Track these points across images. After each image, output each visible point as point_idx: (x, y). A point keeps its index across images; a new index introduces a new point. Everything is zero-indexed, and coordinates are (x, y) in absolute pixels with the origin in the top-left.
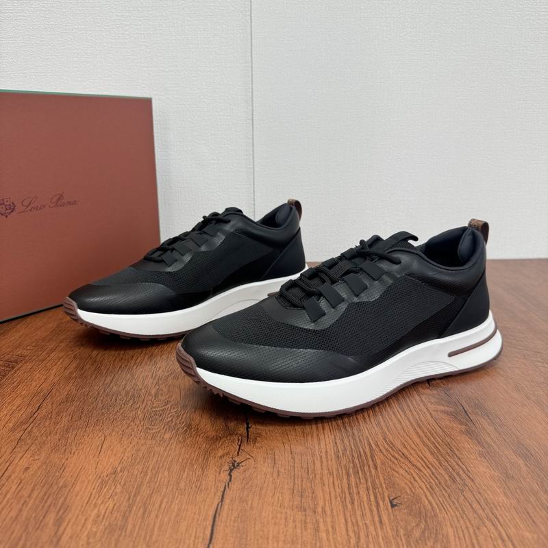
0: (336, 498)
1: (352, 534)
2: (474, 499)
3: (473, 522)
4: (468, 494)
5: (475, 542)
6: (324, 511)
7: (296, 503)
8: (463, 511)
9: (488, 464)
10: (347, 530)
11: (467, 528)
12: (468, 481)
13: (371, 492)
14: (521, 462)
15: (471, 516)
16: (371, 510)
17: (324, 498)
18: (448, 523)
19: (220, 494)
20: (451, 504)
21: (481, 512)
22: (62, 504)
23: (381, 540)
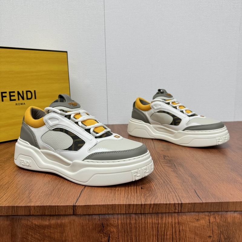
2: (170, 187)
3: (168, 192)
4: (168, 186)
5: (166, 197)
6: (118, 190)
8: (165, 190)
9: (178, 179)
10: (125, 194)
11: (165, 194)
12: (170, 183)
14: (190, 178)
16: (134, 190)
18: (159, 193)
20: (162, 188)
21: (171, 190)
22: (31, 189)
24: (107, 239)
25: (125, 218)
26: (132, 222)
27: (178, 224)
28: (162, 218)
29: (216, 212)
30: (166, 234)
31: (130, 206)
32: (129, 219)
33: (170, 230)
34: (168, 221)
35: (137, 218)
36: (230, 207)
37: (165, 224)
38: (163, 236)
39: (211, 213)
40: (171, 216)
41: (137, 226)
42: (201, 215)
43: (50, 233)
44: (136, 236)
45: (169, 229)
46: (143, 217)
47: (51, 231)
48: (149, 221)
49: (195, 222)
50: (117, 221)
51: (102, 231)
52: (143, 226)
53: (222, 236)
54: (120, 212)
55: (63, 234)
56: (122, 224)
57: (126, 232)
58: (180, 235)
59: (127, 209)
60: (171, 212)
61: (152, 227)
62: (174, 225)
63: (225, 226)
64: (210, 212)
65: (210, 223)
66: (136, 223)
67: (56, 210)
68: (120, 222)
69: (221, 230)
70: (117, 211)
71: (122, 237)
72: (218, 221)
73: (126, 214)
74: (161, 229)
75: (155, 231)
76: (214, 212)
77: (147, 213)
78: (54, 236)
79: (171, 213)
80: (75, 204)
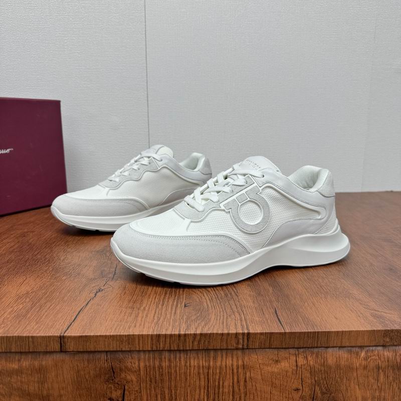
0: (154, 303)
1: (156, 318)
2: (234, 304)
3: (228, 313)
4: (232, 302)
5: (225, 321)
6: (144, 309)
7: (129, 306)
9: (251, 290)
10: (154, 317)
11: (223, 316)
12: (235, 297)
13: (176, 301)
14: (270, 289)
15: (229, 310)
16: (172, 308)
17: (147, 303)
18: (214, 314)
19: (87, 302)
20: (220, 306)
21: (235, 309)
23: (171, 320)
24: (120, 393)
25: (151, 357)
26: (164, 364)
27: (244, 368)
28: (215, 358)
29: (308, 348)
30: (223, 386)
31: (159, 337)
32: (158, 360)
33: (230, 378)
34: (226, 363)
35: (172, 357)
36: (333, 339)
37: (221, 368)
38: (217, 390)
39: (299, 350)
40: (230, 355)
41: (173, 371)
42: (283, 353)
43: (22, 382)
44: (170, 389)
45: (228, 376)
46: (182, 355)
47: (23, 380)
48: (194, 363)
49: (272, 365)
50: (137, 363)
51: (113, 380)
52: (183, 371)
53: (317, 389)
54: (143, 347)
55: (45, 385)
56: (146, 368)
57: (153, 381)
58: (245, 386)
59: (154, 342)
60: (230, 347)
61: (199, 373)
62: (235, 371)
63: (323, 372)
64: (298, 348)
65: (297, 366)
66: (170, 367)
67: (31, 344)
68: (142, 365)
69: (316, 379)
70: (137, 346)
71: (147, 389)
72: (311, 363)
73: (153, 351)
74: (214, 377)
75: (203, 380)
76: (305, 348)
77: (189, 350)
78: (28, 388)
79: (231, 349)
80: (64, 333)
